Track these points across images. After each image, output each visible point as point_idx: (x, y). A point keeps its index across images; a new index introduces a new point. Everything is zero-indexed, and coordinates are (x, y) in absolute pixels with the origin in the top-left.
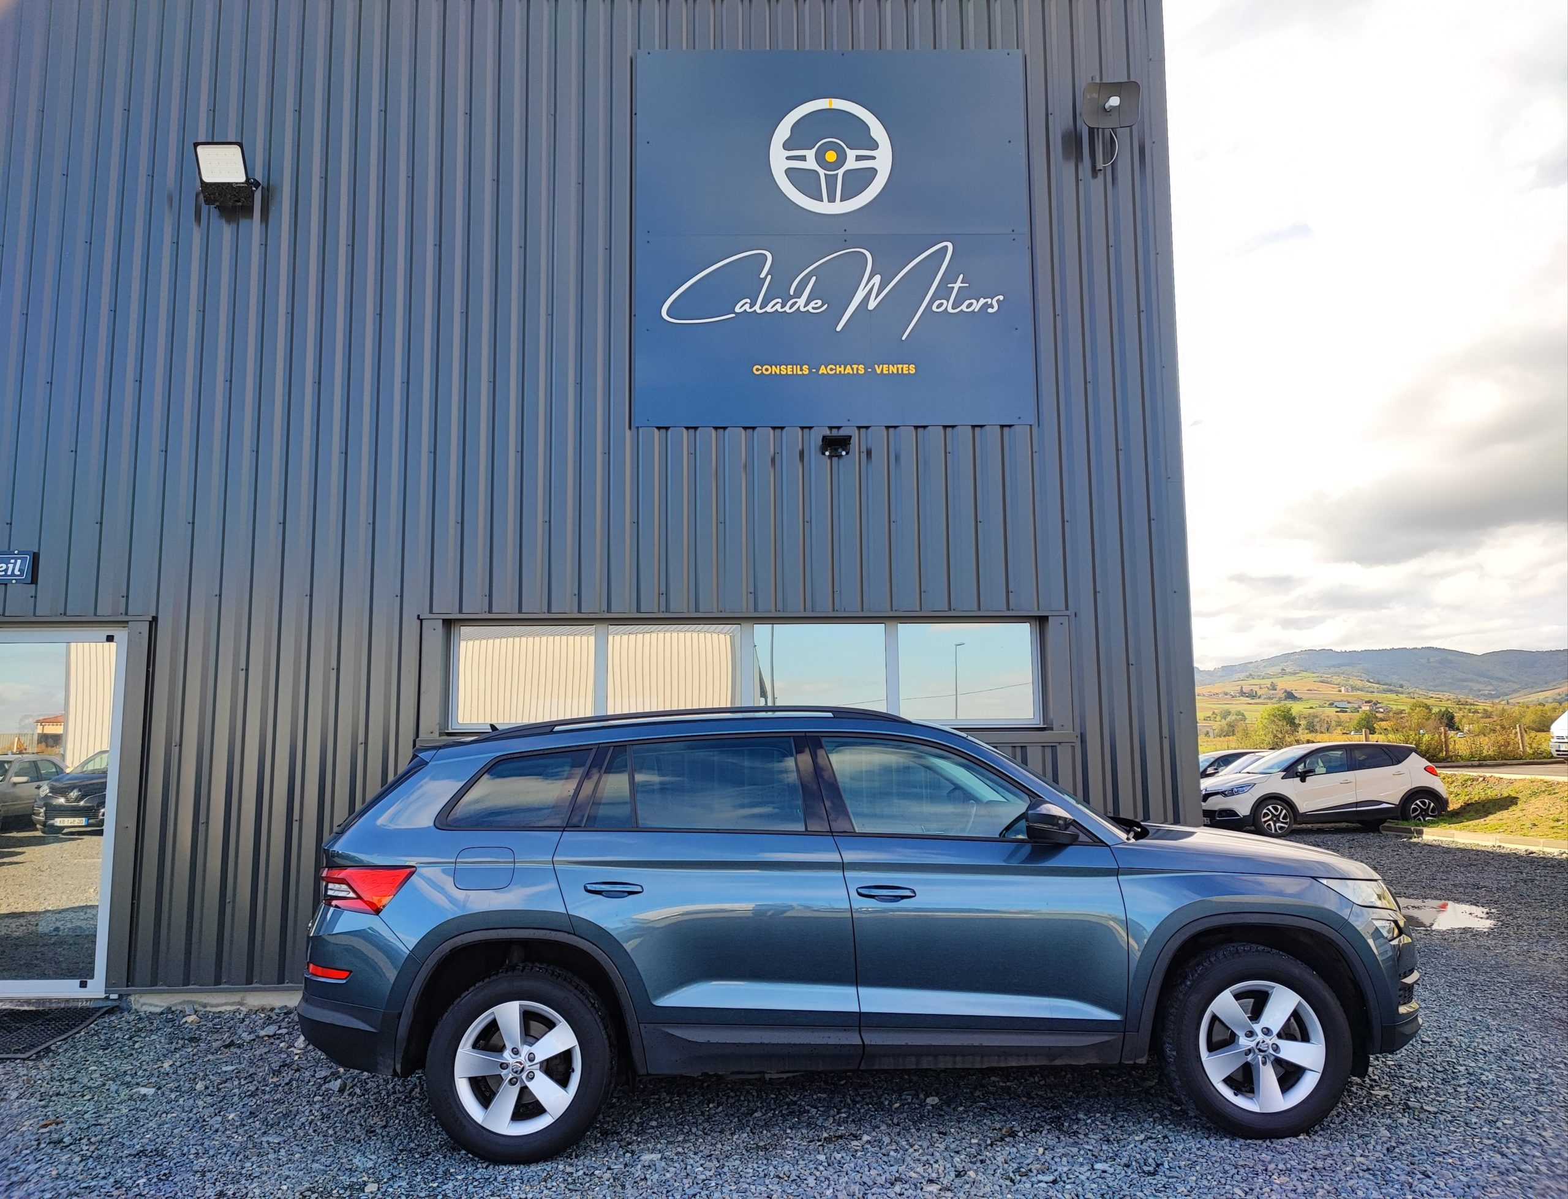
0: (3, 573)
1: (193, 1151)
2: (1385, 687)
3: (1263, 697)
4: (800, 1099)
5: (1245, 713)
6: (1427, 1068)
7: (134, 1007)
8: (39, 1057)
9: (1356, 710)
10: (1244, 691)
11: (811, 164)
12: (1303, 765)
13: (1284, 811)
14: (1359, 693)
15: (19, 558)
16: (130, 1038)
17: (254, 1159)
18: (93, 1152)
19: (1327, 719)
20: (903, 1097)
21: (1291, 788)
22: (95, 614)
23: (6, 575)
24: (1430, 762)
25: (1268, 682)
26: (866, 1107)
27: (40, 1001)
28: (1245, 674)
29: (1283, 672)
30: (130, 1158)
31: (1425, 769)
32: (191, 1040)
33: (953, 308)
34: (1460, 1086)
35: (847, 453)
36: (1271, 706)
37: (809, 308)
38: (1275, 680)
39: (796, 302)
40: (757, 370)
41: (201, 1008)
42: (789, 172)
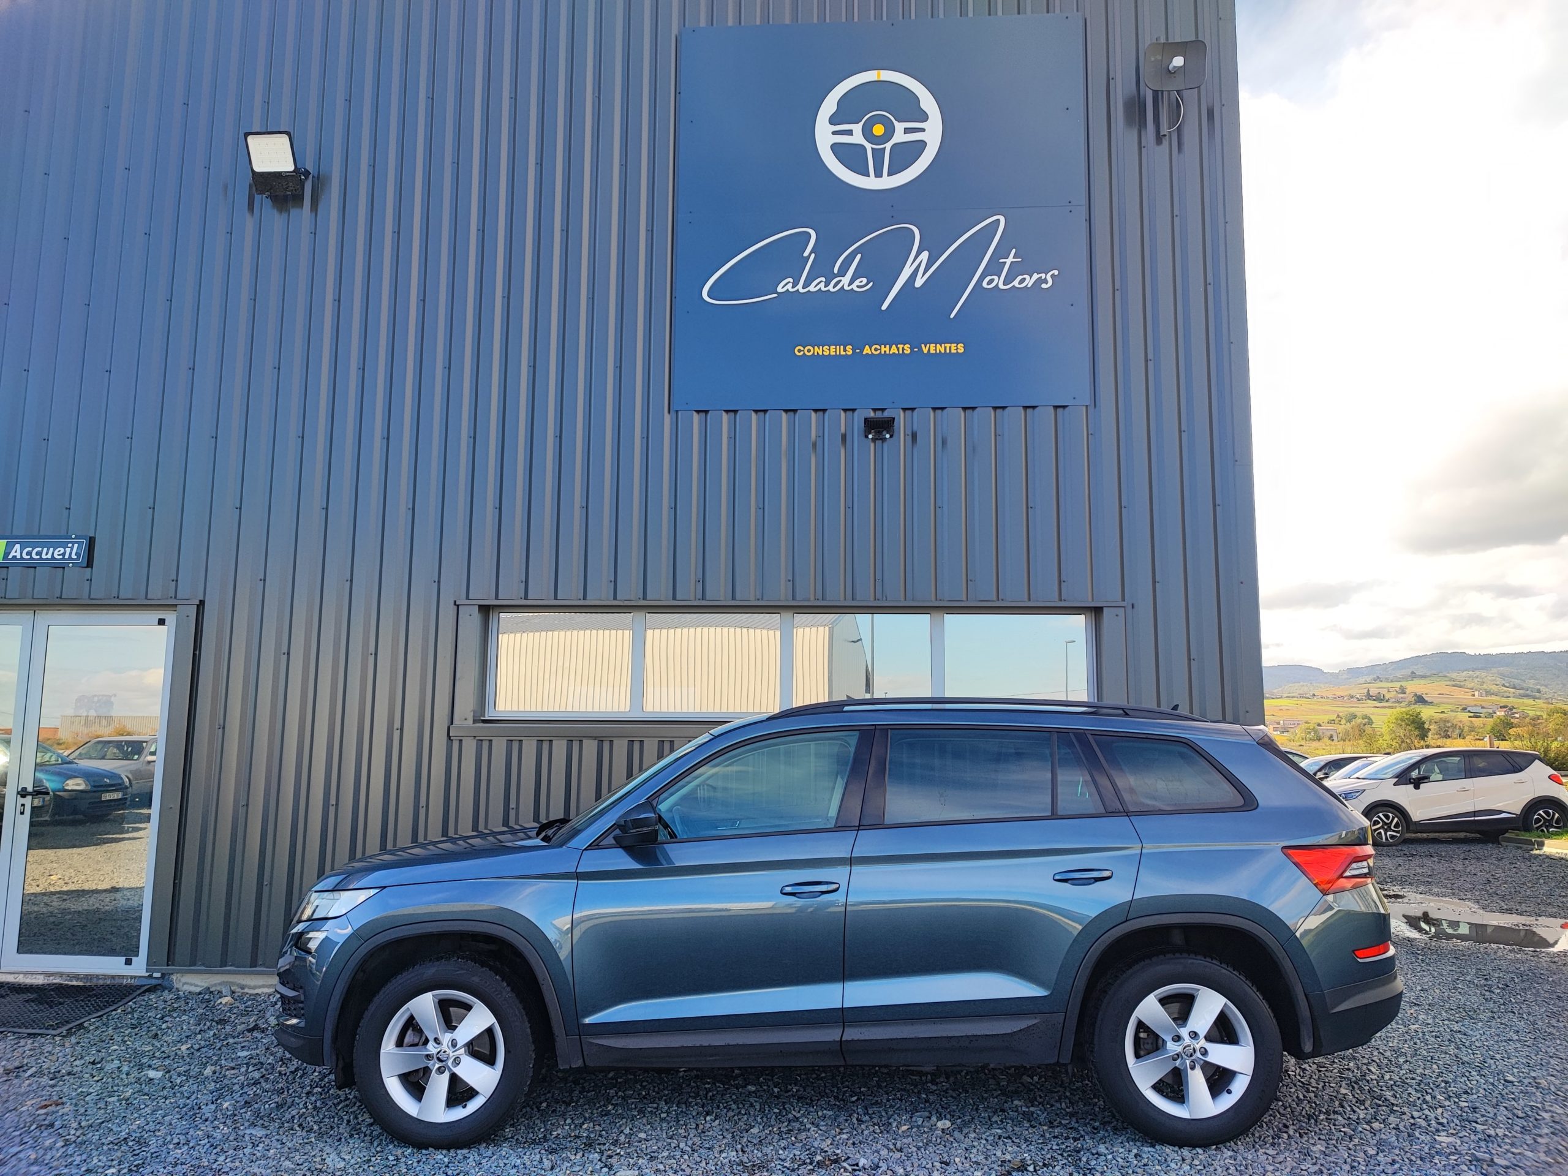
0: (61, 557)
1: (176, 1141)
2: (1521, 691)
3: (1391, 700)
4: (803, 1115)
5: (1372, 717)
6: (1506, 1112)
7: (176, 986)
8: (69, 1033)
9: (1491, 715)
10: (1371, 694)
11: (858, 138)
12: (1417, 771)
13: (1396, 819)
14: (1494, 698)
15: (76, 542)
16: (162, 1018)
17: (231, 1152)
18: (78, 1137)
19: (1459, 724)
20: (914, 1119)
21: (1404, 795)
22: (146, 598)
23: (63, 559)
24: (1555, 770)
25: (1397, 685)
26: (872, 1129)
27: (88, 977)
28: (1372, 677)
29: (1413, 676)
30: (110, 1146)
31: (1549, 777)
32: (219, 1022)
33: (1004, 285)
34: (1540, 1136)
35: (891, 436)
36: (1399, 710)
37: (854, 286)
38: (1404, 684)
39: (840, 281)
40: (799, 351)
41: (239, 990)
42: (835, 148)
